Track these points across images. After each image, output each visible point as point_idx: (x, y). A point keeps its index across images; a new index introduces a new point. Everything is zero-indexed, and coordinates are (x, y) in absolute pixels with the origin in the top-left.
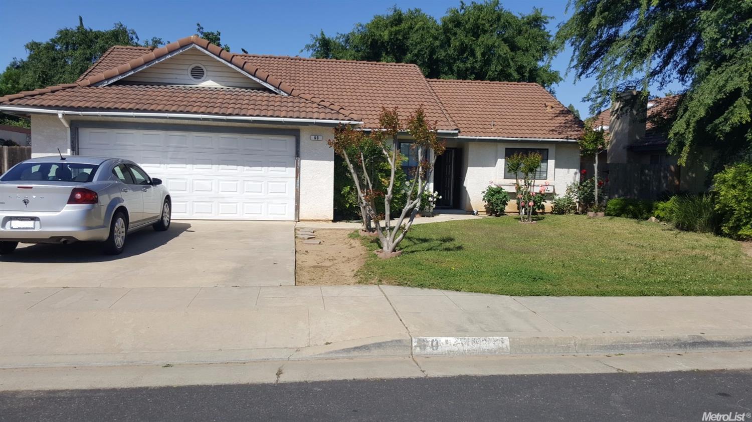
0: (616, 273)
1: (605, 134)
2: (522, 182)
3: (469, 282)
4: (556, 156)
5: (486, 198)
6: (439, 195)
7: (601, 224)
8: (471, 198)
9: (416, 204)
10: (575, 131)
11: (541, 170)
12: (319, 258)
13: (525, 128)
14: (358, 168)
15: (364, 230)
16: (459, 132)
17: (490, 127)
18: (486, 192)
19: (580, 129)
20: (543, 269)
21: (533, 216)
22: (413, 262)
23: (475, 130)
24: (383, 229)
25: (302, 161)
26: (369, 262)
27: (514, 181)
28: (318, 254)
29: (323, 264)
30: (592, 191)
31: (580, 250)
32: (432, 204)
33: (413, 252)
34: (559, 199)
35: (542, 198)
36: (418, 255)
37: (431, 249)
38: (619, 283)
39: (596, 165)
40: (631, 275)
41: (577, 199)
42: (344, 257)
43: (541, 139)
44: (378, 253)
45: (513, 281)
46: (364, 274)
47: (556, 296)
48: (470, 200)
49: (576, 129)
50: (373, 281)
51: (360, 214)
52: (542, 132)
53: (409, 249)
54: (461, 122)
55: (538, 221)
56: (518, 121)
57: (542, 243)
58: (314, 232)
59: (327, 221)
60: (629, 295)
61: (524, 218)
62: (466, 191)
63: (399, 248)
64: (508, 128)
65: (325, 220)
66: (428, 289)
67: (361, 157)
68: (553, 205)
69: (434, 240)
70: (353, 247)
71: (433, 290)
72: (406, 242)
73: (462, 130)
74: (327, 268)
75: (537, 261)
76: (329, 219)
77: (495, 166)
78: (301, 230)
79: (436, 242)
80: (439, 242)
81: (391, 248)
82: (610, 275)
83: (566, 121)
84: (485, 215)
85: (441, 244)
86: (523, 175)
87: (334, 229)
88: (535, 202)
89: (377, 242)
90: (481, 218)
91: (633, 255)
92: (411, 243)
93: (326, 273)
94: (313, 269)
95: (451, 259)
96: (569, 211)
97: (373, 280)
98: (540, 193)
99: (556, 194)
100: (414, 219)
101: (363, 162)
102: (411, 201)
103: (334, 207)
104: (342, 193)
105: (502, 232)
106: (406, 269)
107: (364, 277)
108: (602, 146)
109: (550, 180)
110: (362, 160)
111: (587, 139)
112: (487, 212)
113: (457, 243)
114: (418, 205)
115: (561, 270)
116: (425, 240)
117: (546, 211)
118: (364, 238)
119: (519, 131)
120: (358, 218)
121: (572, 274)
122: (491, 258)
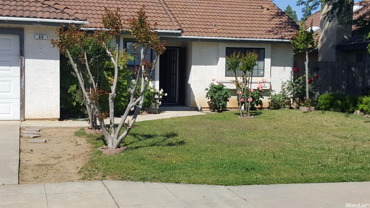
0: (319, 162)
1: (315, 34)
2: (240, 79)
3: (188, 175)
4: (271, 55)
5: (209, 95)
6: (164, 92)
7: (311, 117)
8: (195, 95)
9: (139, 101)
10: (289, 31)
11: (259, 68)
12: (44, 156)
13: (244, 29)
14: (82, 67)
15: (91, 127)
16: (182, 32)
17: (211, 27)
18: (209, 89)
19: (293, 30)
20: (255, 160)
21: (252, 111)
22: (136, 157)
23: (198, 30)
24: (108, 126)
25: (26, 60)
26: (94, 159)
27: (234, 79)
28: (43, 152)
29: (48, 163)
30: (304, 88)
31: (290, 142)
32: (158, 101)
33: (137, 148)
34: (275, 95)
35: (259, 95)
36: (141, 150)
37: (154, 145)
38: (322, 171)
39: (306, 63)
40: (333, 163)
41: (291, 94)
42: (69, 155)
43: (258, 39)
44: (103, 150)
45: (229, 172)
46: (89, 171)
47: (266, 184)
48: (194, 97)
49: (290, 29)
50: (97, 177)
51: (86, 112)
52: (259, 33)
53: (134, 145)
54: (184, 22)
55: (256, 116)
56: (237, 22)
57: (258, 136)
58: (39, 131)
59: (53, 120)
60: (330, 182)
61: (243, 113)
62: (191, 88)
63: (123, 144)
64: (227, 28)
65: (51, 119)
66: (150, 183)
67: (84, 56)
68: (269, 101)
69: (158, 136)
70: (79, 145)
71: (154, 183)
72: (130, 139)
73: (185, 30)
74: (52, 166)
75: (251, 153)
76: (56, 118)
77: (217, 65)
78: (26, 129)
79: (160, 138)
80: (163, 138)
81: (115, 144)
82: (314, 164)
83: (281, 23)
84: (208, 111)
85: (165, 139)
86: (242, 72)
87: (61, 127)
88: (254, 99)
89: (103, 139)
90: (204, 114)
91: (336, 145)
92: (136, 139)
93: (51, 171)
94: (37, 167)
95: (173, 153)
96: (284, 105)
97: (97, 175)
98: (258, 89)
99: (272, 90)
100: (137, 117)
101: (86, 61)
102: (134, 99)
103: (61, 105)
104: (69, 92)
105: (222, 127)
106: (130, 164)
107: (88, 173)
108: (311, 46)
109: (267, 77)
110: (85, 60)
111: (298, 39)
112: (210, 108)
113: (179, 138)
114: (141, 102)
115: (272, 161)
116: (149, 136)
117: (263, 107)
118: (90, 136)
119: (238, 32)
120: (84, 116)
121: (281, 164)
122: (210, 151)
